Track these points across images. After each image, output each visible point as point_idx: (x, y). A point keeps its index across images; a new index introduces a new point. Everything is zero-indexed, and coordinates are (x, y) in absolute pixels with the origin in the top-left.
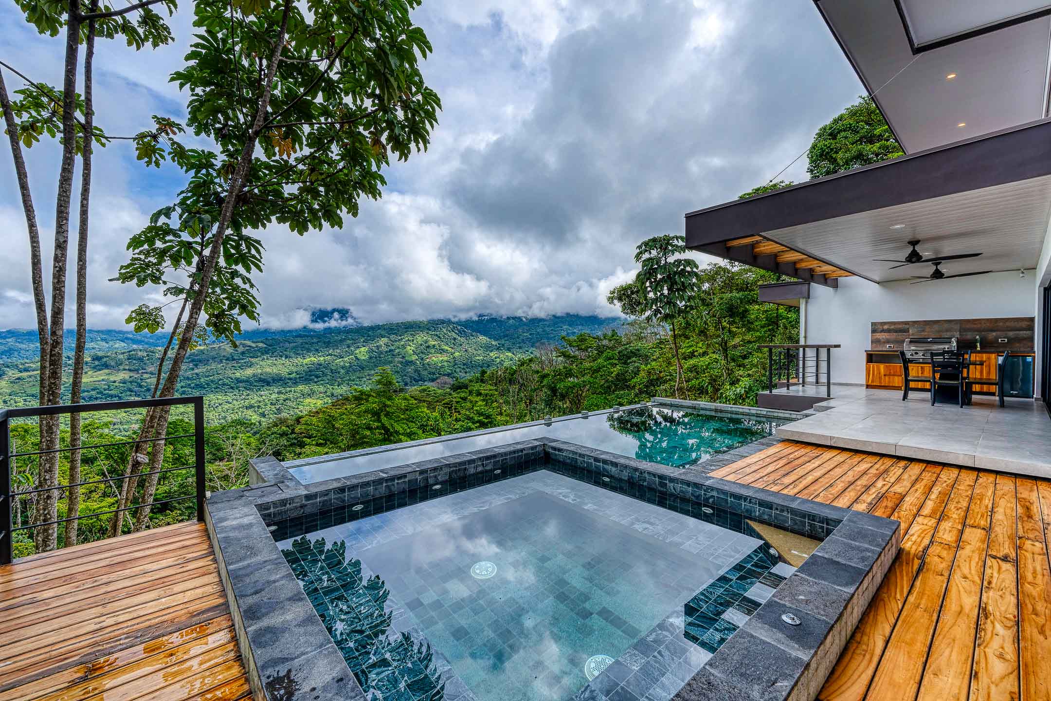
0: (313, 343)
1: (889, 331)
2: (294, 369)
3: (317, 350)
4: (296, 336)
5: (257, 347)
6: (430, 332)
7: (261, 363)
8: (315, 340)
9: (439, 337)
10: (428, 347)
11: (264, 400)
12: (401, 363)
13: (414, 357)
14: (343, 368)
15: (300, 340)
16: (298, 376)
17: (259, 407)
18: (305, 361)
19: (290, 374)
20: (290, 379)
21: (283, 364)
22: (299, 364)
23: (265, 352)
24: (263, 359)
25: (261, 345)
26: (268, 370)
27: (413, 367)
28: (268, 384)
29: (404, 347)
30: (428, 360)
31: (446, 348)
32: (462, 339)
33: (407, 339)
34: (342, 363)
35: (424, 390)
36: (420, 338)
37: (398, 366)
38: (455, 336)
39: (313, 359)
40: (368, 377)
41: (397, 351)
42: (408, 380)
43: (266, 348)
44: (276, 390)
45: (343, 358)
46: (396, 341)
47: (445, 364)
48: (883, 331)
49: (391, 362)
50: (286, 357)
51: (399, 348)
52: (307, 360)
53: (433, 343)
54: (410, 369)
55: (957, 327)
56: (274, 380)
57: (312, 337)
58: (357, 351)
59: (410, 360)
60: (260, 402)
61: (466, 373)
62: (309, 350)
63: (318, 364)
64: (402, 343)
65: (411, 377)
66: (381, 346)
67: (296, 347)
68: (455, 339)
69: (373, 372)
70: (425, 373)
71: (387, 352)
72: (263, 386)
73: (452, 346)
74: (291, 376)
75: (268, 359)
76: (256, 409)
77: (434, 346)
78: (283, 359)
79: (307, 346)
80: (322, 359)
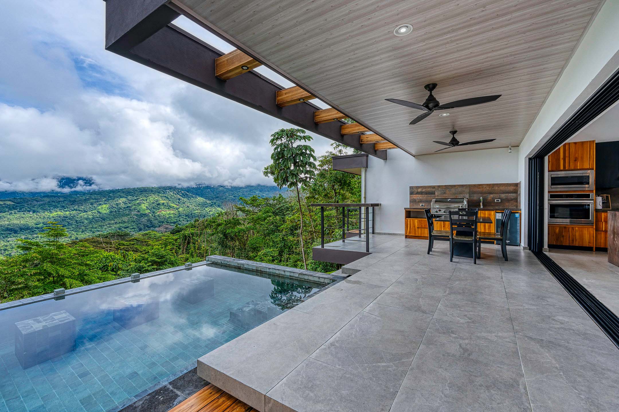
0: (60, 202)
1: (421, 193)
2: (41, 221)
3: (63, 207)
4: (44, 197)
5: (5, 204)
6: (160, 195)
7: (9, 216)
8: (61, 199)
9: (167, 198)
10: (159, 204)
11: (11, 245)
12: (137, 215)
13: (147, 211)
14: (86, 219)
15: (47, 200)
16: (45, 226)
17: (5, 250)
18: (51, 215)
19: (37, 224)
20: (38, 228)
21: (31, 217)
22: (46, 217)
23: (11, 208)
24: (11, 213)
25: (9, 203)
26: (16, 222)
27: (146, 218)
28: (16, 232)
29: (139, 204)
30: (158, 213)
31: (173, 205)
32: (185, 199)
33: (141, 199)
34: (86, 216)
35: (146, 234)
36: (152, 198)
37: (133, 218)
38: (179, 197)
39: (59, 213)
40: (108, 226)
41: (133, 207)
42: (142, 227)
43: (14, 205)
44: (23, 237)
45: (87, 212)
46: (133, 200)
47: (172, 215)
48: (418, 193)
49: (128, 215)
50: (34, 212)
51: (135, 205)
52: (54, 214)
53: (162, 202)
54: (144, 220)
55: (467, 190)
56: (21, 229)
57: (59, 197)
58: (100, 207)
59: (144, 213)
60: (6, 246)
61: (187, 221)
62: (55, 207)
63: (64, 217)
64: (138, 202)
65: (144, 225)
66: (120, 204)
67: (45, 204)
68: (179, 199)
69: (113, 222)
70: (156, 222)
71: (125, 208)
72: (10, 234)
73: (178, 204)
74: (38, 226)
75: (15, 213)
76: (3, 252)
77: (163, 204)
78: (31, 213)
79: (54, 204)
80: (68, 213)
